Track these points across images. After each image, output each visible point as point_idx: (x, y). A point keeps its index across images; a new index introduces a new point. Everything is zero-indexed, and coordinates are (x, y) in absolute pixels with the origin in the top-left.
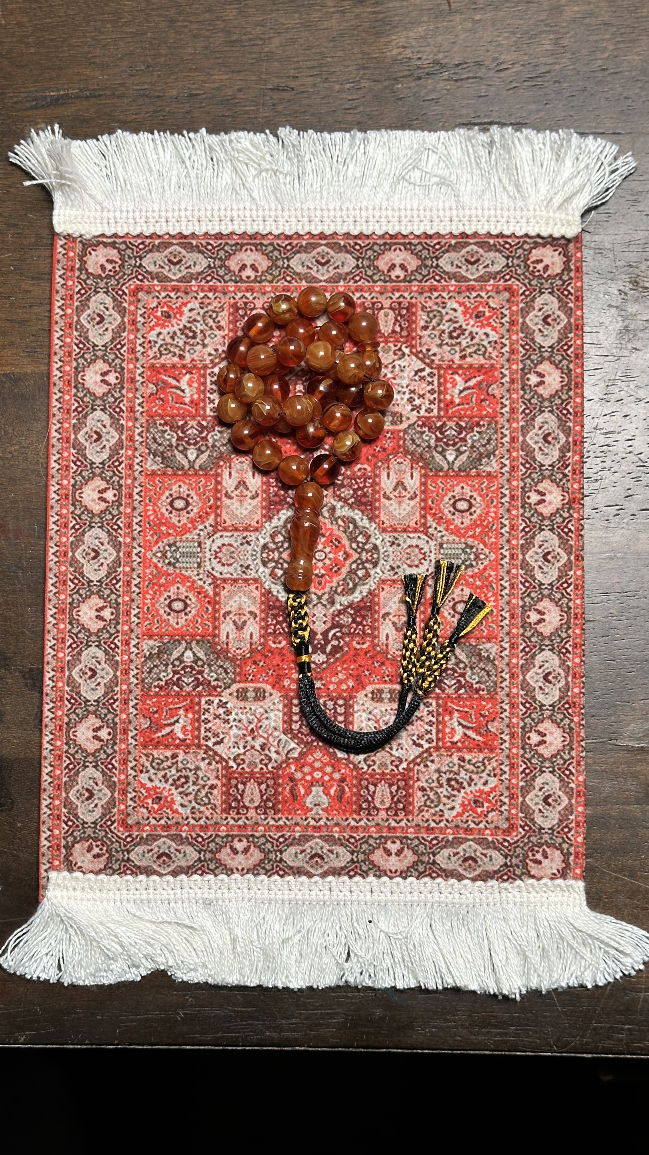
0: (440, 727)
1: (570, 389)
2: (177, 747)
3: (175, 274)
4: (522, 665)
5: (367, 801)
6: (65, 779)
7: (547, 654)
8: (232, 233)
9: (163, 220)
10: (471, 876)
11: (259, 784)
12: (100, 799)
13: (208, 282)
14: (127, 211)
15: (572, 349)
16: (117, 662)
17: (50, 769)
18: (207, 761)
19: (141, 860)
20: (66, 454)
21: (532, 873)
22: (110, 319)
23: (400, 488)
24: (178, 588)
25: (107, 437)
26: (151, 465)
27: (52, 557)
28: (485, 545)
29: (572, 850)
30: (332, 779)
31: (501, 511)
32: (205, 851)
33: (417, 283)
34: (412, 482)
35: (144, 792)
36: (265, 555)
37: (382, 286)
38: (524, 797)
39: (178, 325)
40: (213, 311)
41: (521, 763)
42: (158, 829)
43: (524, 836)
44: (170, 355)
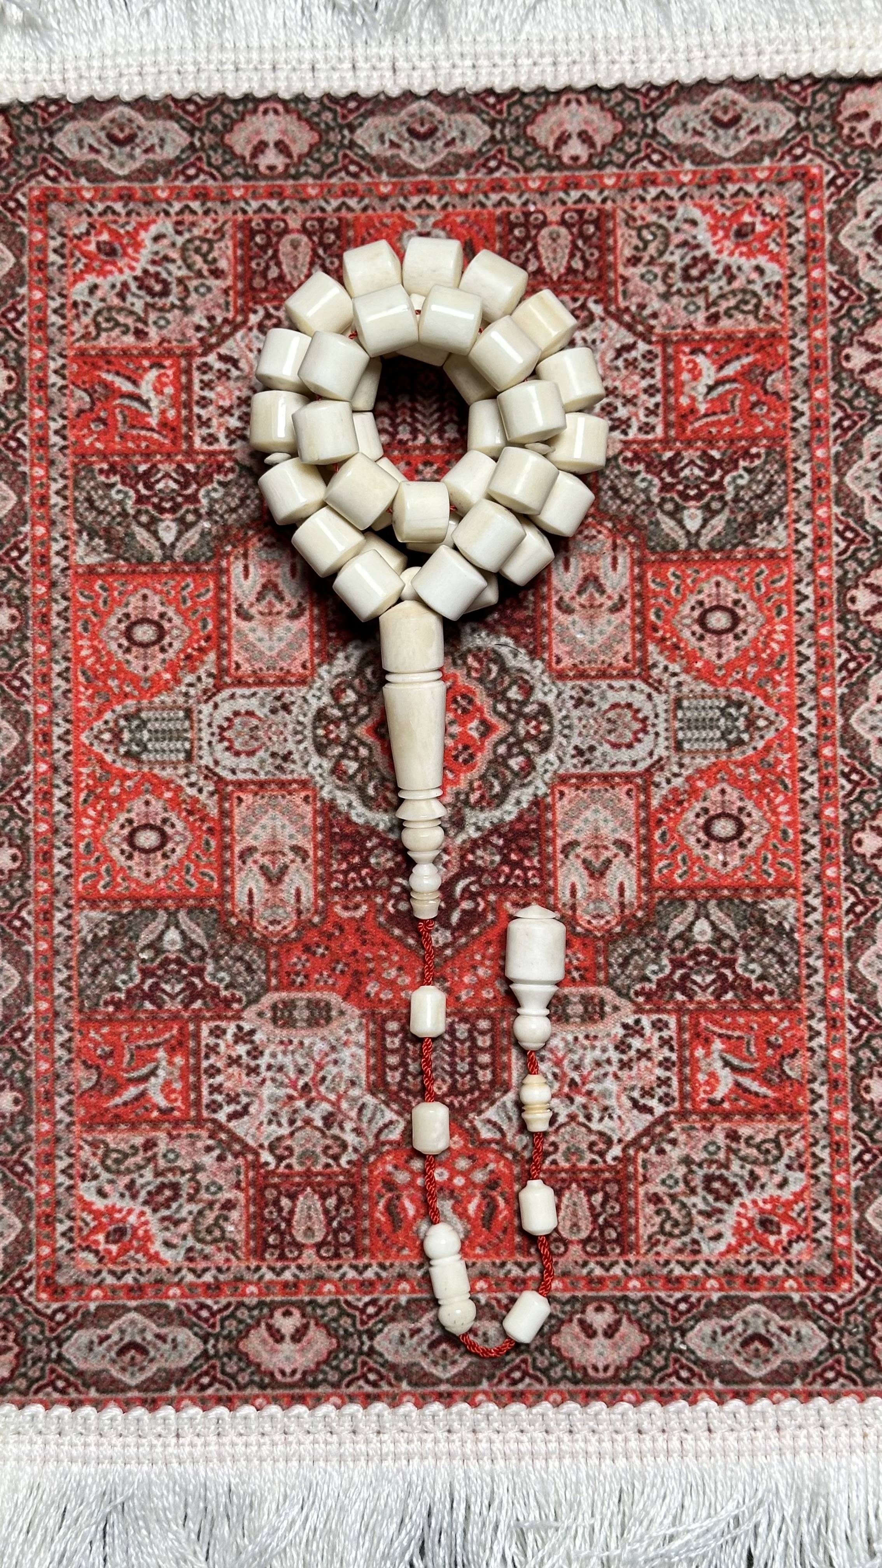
0: (184, 397)
2: (708, 338)
3: (756, 1315)
5: (327, 247)
8: (637, 1403)
9: (787, 1431)
10: (118, 109)
11: (540, 271)
12: (861, 228)
13: (685, 1299)
16: (838, 503)
18: (646, 312)
19: (773, 112)
23: (274, 870)
26: (786, 908)
28: (101, 761)
31: (68, 830)
32: (644, 134)
33: (247, 1300)
34: (251, 884)
35: (773, 247)
36: (545, 727)
37: (320, 1293)
38: (18, 265)
39: (743, 1205)
40: (671, 1235)
41: (25, 331)
42: (739, 174)
43: (18, 187)
44: (758, 1140)
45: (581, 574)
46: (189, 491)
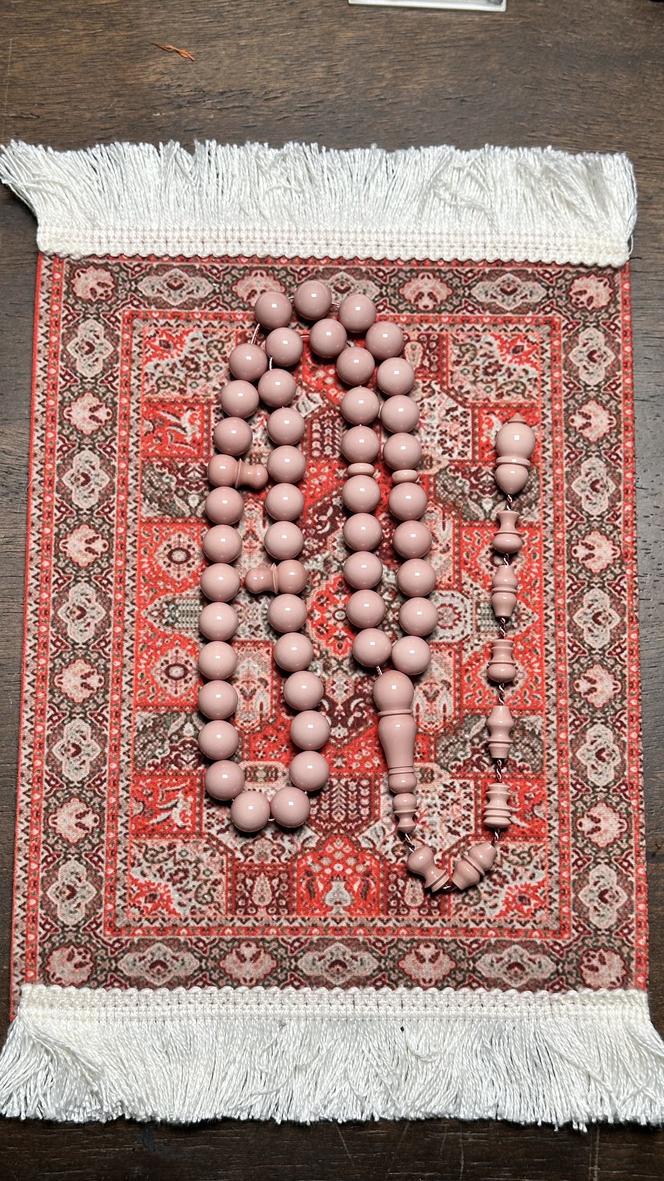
1: (619, 432)
2: (175, 835)
3: (175, 299)
4: (571, 741)
5: (395, 898)
6: (42, 875)
7: (599, 728)
8: (240, 256)
9: (162, 240)
10: (517, 986)
11: (271, 879)
12: (83, 897)
13: (212, 309)
14: (122, 230)
15: (620, 389)
16: (105, 736)
17: (25, 862)
18: (209, 853)
19: (131, 970)
20: (48, 499)
21: (588, 981)
22: (102, 348)
23: (430, 540)
24: (177, 652)
25: (97, 480)
26: (147, 511)
27: (31, 616)
28: (528, 605)
29: (633, 954)
30: (355, 872)
31: (546, 566)
32: (207, 959)
33: (447, 314)
34: (444, 533)
35: (135, 888)
37: (408, 317)
38: (576, 892)
39: (179, 355)
40: (219, 341)
41: (572, 853)
42: (152, 933)
43: (578, 938)
44: (169, 389)
45: (254, 701)
46: (477, 756)
